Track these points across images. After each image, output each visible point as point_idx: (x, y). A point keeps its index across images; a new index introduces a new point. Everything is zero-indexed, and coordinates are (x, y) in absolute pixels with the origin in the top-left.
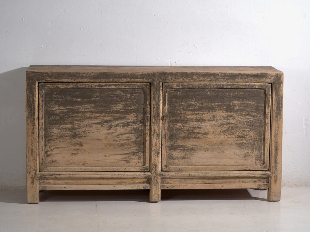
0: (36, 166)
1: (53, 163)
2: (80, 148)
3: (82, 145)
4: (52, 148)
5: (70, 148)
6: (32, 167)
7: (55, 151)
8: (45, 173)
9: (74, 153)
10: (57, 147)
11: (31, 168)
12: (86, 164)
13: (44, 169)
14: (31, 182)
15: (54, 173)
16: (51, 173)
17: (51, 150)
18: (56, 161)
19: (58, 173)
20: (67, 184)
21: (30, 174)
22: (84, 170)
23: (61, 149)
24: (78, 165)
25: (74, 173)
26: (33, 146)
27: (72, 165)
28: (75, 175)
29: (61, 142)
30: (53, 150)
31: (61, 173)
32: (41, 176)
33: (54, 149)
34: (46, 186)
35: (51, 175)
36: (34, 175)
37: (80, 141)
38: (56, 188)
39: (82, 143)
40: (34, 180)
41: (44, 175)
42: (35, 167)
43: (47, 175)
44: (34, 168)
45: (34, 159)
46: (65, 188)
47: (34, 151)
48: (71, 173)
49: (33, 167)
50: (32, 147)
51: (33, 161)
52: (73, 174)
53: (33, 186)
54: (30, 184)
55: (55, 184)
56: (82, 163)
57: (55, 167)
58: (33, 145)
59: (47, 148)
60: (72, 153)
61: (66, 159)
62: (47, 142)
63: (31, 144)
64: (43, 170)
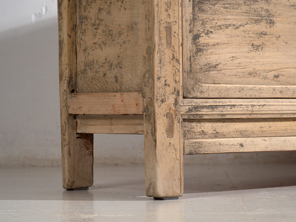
0: (177, 79)
1: (212, 73)
2: (268, 30)
3: (272, 23)
4: (208, 27)
5: (248, 27)
6: (168, 82)
7: (216, 37)
8: (199, 102)
9: (256, 43)
10: (219, 24)
11: (166, 85)
12: (280, 78)
13: (193, 89)
14: (167, 131)
15: (218, 102)
16: (211, 102)
17: (207, 34)
18: (217, 65)
19: (227, 102)
20: (243, 134)
21: (163, 105)
22: (281, 92)
23: (228, 31)
24: (265, 78)
25: (262, 102)
26: (171, 16)
27: (252, 79)
28: (265, 108)
29: (228, 10)
30: (211, 32)
31: (233, 102)
32: (190, 110)
33: (213, 30)
34: (198, 140)
35: (212, 107)
36: (173, 107)
37: (267, 11)
38: (221, 147)
39: (273, 16)
40: (173, 122)
41: (196, 108)
42: (176, 82)
43: (203, 107)
44: (173, 85)
45: (174, 58)
46: (242, 145)
47: (173, 33)
48: (255, 102)
49: (170, 81)
50: (168, 20)
51: (170, 62)
52: (259, 104)
53: (172, 141)
54: (165, 135)
55: (216, 135)
56: (271, 75)
57: (214, 83)
58: (170, 12)
59: (198, 28)
60: (253, 45)
61: (239, 61)
62: (197, 9)
63: (167, 11)
64: (192, 92)
